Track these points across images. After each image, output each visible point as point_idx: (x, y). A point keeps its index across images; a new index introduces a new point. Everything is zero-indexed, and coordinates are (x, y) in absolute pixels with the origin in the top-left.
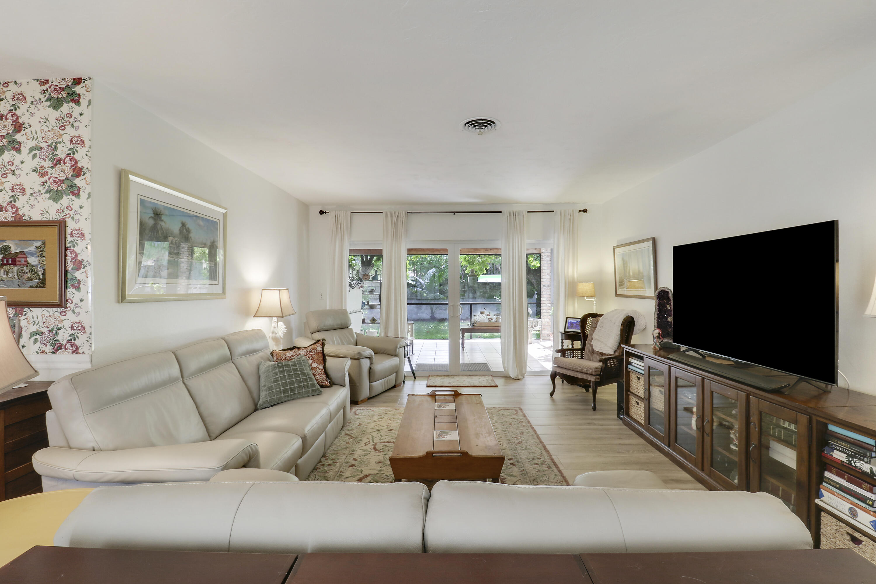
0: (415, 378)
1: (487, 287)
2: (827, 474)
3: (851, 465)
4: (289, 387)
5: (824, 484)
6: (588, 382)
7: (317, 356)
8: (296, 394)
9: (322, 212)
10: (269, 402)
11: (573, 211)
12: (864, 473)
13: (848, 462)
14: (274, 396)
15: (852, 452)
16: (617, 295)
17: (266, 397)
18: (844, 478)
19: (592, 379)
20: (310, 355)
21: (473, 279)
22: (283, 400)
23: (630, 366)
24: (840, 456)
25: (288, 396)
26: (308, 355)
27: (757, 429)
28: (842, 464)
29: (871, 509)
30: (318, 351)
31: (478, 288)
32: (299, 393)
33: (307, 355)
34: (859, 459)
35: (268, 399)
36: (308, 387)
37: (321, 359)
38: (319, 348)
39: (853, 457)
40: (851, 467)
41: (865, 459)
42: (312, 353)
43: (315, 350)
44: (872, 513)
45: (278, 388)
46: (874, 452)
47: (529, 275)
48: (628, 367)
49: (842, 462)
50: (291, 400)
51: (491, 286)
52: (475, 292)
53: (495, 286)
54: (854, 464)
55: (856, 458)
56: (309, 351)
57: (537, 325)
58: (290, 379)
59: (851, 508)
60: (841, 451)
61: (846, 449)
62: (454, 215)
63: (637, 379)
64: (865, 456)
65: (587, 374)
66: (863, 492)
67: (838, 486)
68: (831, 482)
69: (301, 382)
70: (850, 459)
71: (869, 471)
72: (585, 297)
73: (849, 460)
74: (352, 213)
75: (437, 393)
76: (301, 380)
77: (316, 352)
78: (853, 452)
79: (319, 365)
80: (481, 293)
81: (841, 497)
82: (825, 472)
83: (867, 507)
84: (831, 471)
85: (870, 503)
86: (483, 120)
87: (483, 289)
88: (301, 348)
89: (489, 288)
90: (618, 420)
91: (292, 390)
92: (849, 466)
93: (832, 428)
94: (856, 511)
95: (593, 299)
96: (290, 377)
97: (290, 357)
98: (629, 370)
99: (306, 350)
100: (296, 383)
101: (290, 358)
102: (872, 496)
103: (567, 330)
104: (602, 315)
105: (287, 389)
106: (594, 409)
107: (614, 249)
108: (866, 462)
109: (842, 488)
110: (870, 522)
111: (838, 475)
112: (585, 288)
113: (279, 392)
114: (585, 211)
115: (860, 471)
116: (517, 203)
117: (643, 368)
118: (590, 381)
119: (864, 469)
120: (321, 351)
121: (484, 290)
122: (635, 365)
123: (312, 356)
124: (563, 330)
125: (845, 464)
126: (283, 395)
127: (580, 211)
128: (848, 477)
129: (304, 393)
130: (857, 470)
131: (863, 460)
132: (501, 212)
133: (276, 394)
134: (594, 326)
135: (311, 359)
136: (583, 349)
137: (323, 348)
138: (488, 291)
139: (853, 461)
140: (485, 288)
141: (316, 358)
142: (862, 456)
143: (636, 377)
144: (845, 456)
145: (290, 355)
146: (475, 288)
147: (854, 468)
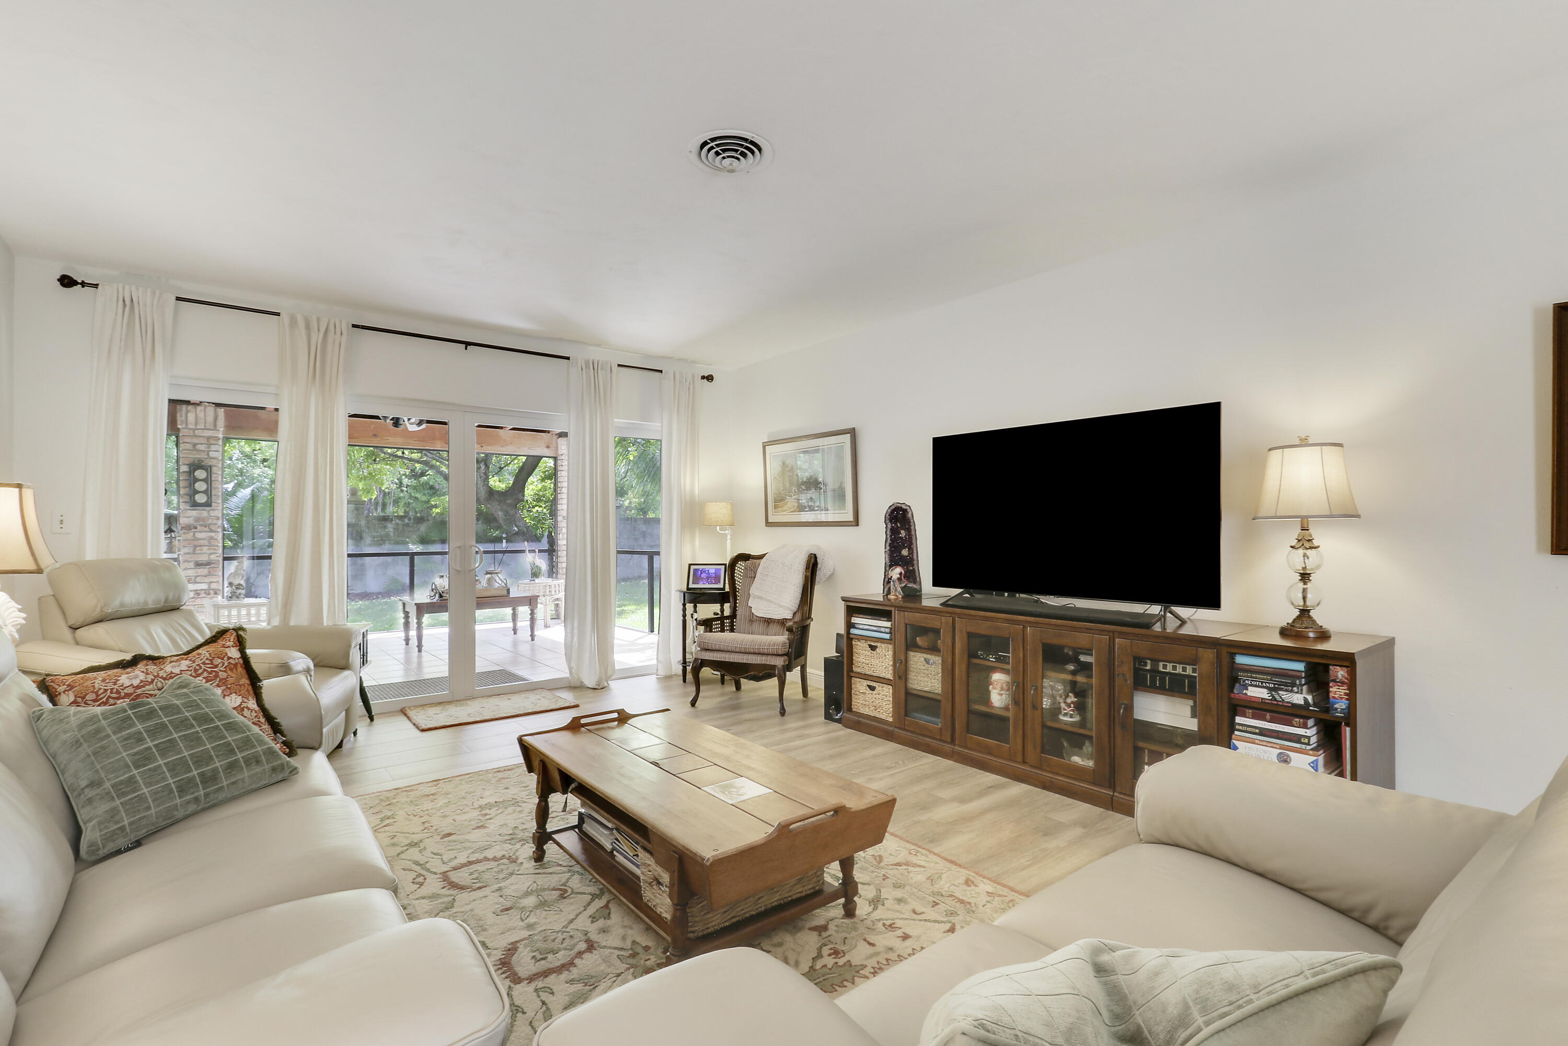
0: (371, 718)
1: (389, 525)
2: (1238, 719)
3: (1275, 700)
4: (195, 773)
5: (1236, 733)
6: (771, 669)
7: (233, 675)
8: (222, 788)
9: (67, 282)
10: (128, 830)
11: (693, 376)
12: (1295, 706)
13: (1271, 698)
14: (149, 808)
15: (1274, 684)
16: (768, 524)
17: (117, 818)
18: (1265, 720)
19: (779, 662)
20: (210, 673)
21: (357, 509)
22: (179, 814)
23: (853, 631)
24: (1258, 692)
25: (197, 800)
26: (205, 674)
27: (1129, 682)
28: (1262, 702)
29: (1309, 747)
30: (231, 661)
31: (368, 528)
32: (234, 783)
33: (199, 675)
34: (1286, 690)
35: (126, 822)
36: (258, 762)
37: (245, 681)
38: (234, 653)
39: (1275, 689)
40: (1275, 702)
41: (1295, 689)
42: (216, 666)
43: (223, 659)
44: (1311, 752)
45: (157, 782)
46: (1303, 678)
47: (491, 502)
48: (851, 632)
49: (1262, 699)
50: (204, 810)
51: (398, 524)
52: (361, 538)
53: (408, 523)
54: (1281, 698)
55: (1282, 690)
56: (204, 663)
57: (559, 591)
58: (192, 747)
59: (1281, 753)
60: (1258, 686)
61: (1265, 683)
62: (466, 349)
63: (869, 649)
64: (1293, 685)
65: (767, 655)
66: (1293, 730)
67: (1257, 731)
68: (1247, 729)
69: (232, 752)
70: (1274, 693)
71: (1302, 702)
72: (718, 527)
73: (1272, 695)
74: (178, 299)
75: (583, 721)
76: (230, 744)
77: (226, 664)
78: (1276, 684)
79: (245, 700)
80: (374, 537)
81: (1265, 744)
82: (1237, 717)
83: (1304, 746)
84: (1244, 715)
85: (1306, 741)
86: (746, 140)
87: (380, 530)
88: (163, 658)
89: (394, 529)
90: (826, 723)
91: (209, 779)
92: (1273, 702)
93: (1241, 660)
94: (1288, 756)
95: (727, 531)
96: (193, 740)
97: (138, 687)
98: (852, 636)
99: (194, 662)
100: (217, 756)
101: (139, 691)
102: (1306, 732)
103: (691, 586)
104: (764, 555)
105: (191, 780)
106: (783, 712)
107: (764, 448)
108: (1296, 693)
109: (1263, 732)
110: (1309, 764)
111: (1254, 717)
112: (718, 511)
113: (166, 793)
114: (710, 378)
115: (1290, 705)
116: (598, 345)
117: (888, 630)
118: (774, 667)
119: (1296, 701)
120: (241, 661)
121: (382, 534)
122: (861, 627)
123: (217, 676)
124: (686, 587)
125: (1267, 701)
126: (178, 801)
127: (703, 377)
128: (1271, 717)
129: (246, 780)
130: (1285, 704)
131: (1292, 691)
132: (568, 358)
133: (154, 801)
134: (751, 575)
135: (218, 686)
136: (733, 616)
137: (242, 650)
138: (392, 534)
139: (1279, 694)
140: (385, 527)
141: (231, 680)
142: (1289, 686)
143: (868, 646)
144: (1265, 691)
145: (136, 682)
146: (360, 527)
147: (1281, 703)
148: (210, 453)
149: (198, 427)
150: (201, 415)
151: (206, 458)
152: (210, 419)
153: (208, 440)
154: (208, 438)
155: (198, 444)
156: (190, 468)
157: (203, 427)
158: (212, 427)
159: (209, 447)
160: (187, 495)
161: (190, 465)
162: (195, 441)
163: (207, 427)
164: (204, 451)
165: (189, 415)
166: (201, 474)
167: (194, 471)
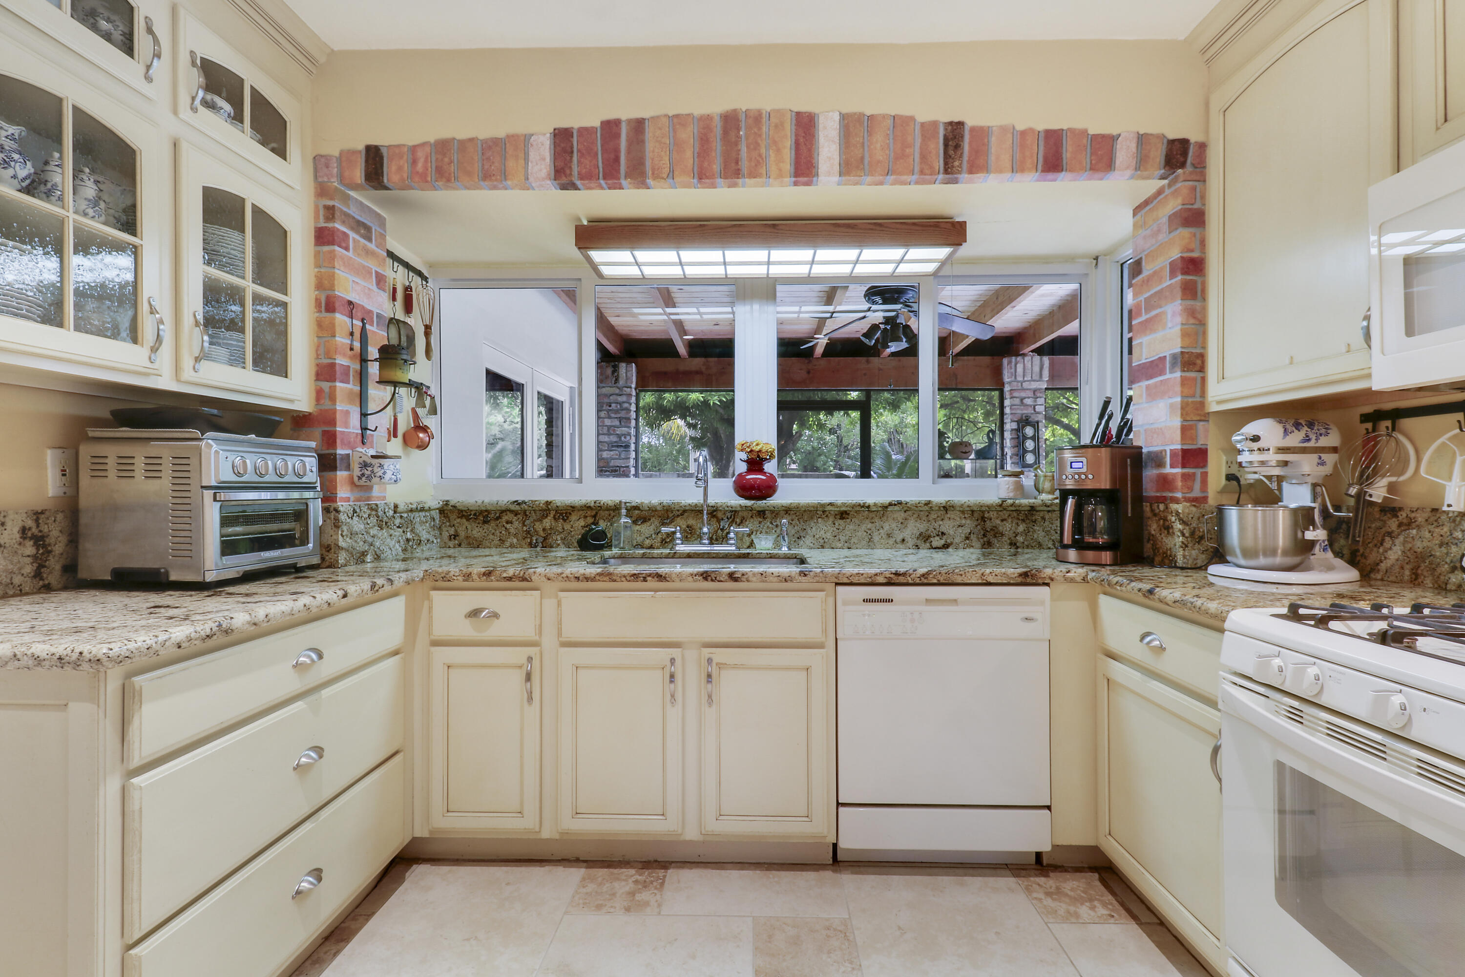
148: (1036, 407)
149: (1025, 379)
150: (1029, 365)
151: (1032, 414)
152: (1037, 369)
153: (1034, 393)
154: (1035, 391)
155: (1025, 398)
156: (1018, 425)
157: (1030, 379)
158: (1037, 378)
159: (1035, 401)
160: (1017, 455)
161: (1018, 422)
162: (1023, 394)
163: (1034, 378)
164: (1031, 406)
165: (1018, 365)
166: (1029, 431)
167: (1023, 427)
